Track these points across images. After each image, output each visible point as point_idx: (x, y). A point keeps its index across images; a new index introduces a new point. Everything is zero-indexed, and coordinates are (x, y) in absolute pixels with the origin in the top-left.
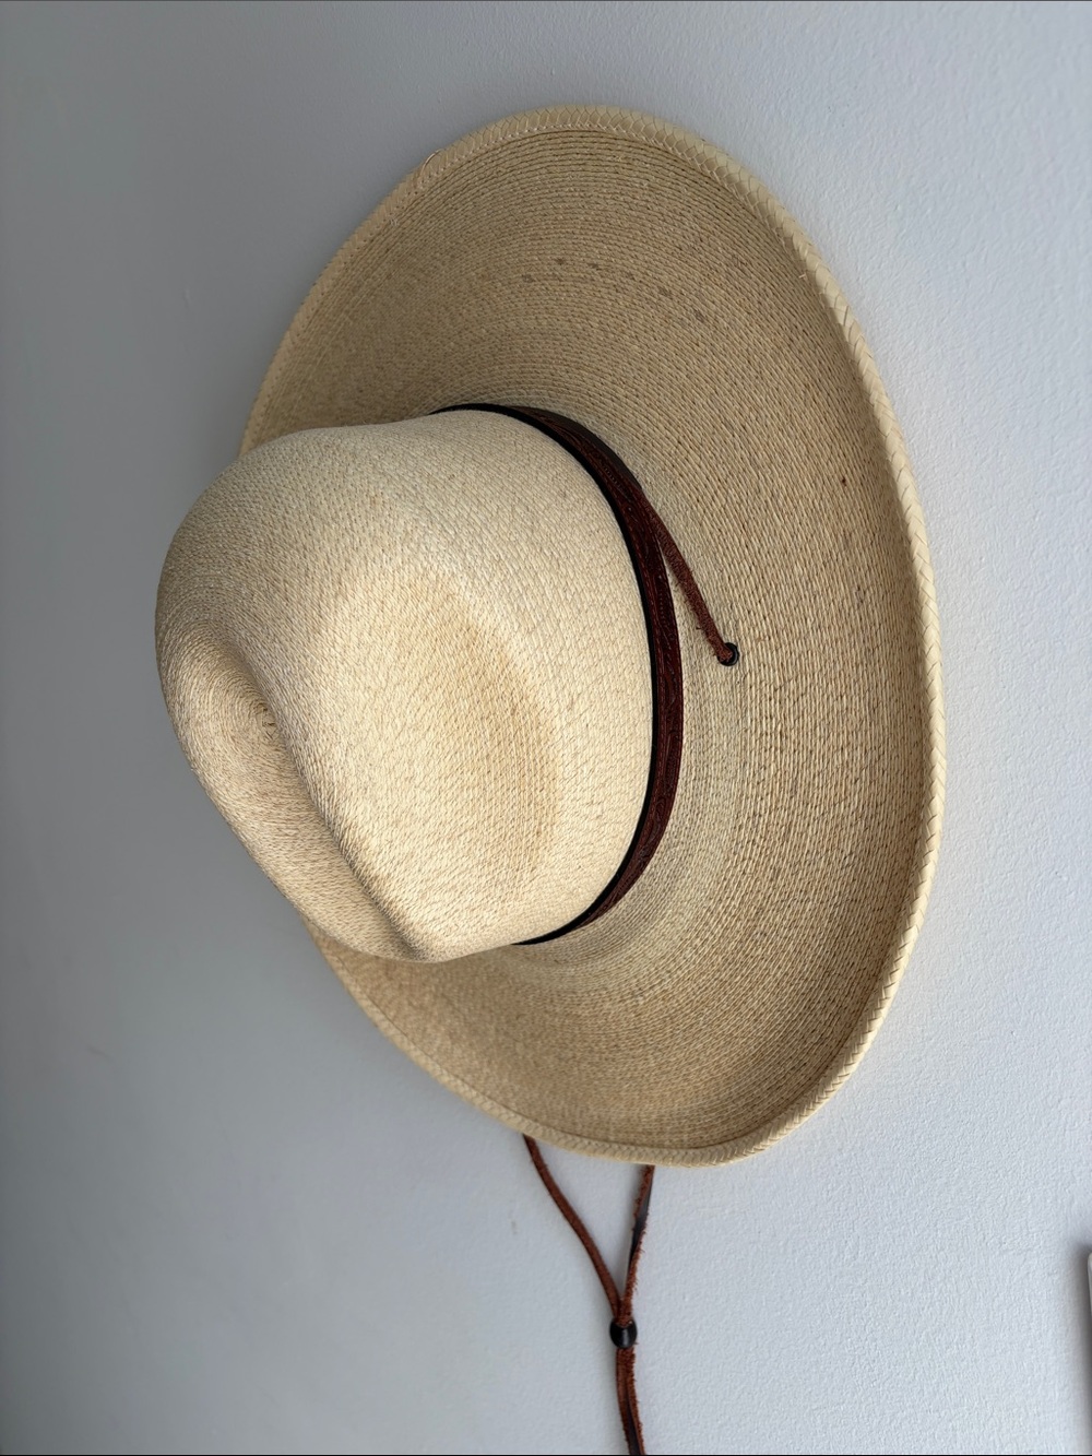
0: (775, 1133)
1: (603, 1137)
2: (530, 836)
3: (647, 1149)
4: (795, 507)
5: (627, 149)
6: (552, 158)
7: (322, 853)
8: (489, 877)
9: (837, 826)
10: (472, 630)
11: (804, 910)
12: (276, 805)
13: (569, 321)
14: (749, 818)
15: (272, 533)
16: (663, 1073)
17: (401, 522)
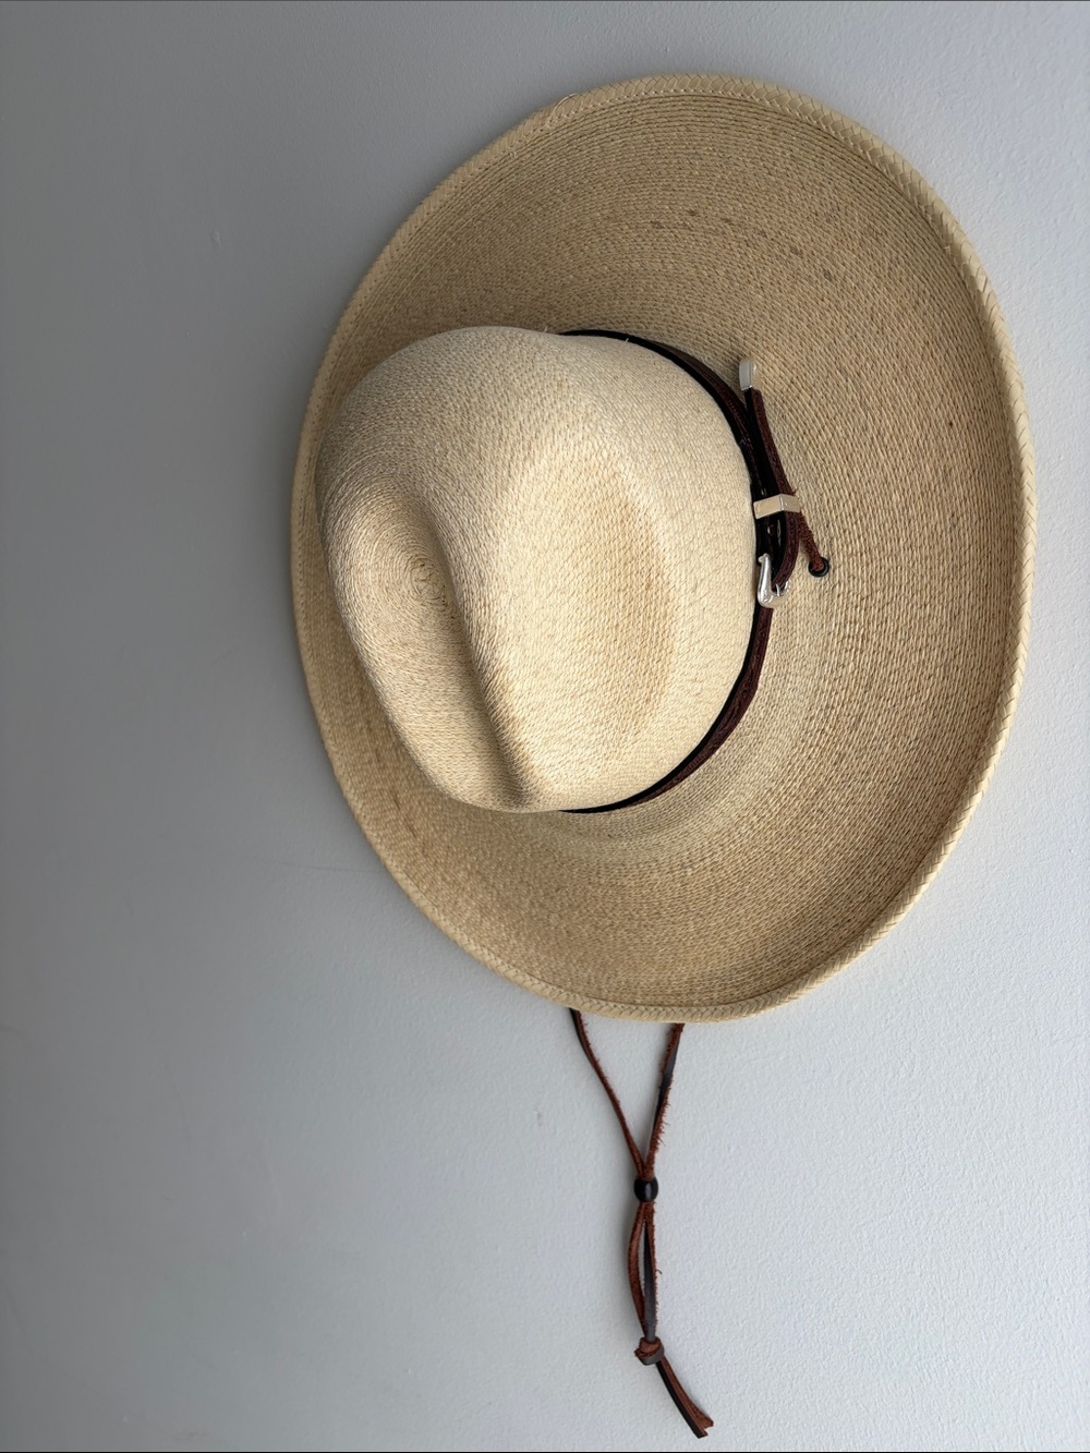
0: (813, 981)
1: (631, 1001)
2: (640, 702)
3: (675, 1008)
4: (900, 445)
5: (776, 121)
6: (694, 118)
7: (444, 705)
8: (599, 736)
9: (907, 715)
10: (630, 506)
11: (864, 789)
12: (413, 656)
13: (696, 267)
14: (821, 710)
15: (469, 402)
16: (701, 937)
17: (583, 404)
